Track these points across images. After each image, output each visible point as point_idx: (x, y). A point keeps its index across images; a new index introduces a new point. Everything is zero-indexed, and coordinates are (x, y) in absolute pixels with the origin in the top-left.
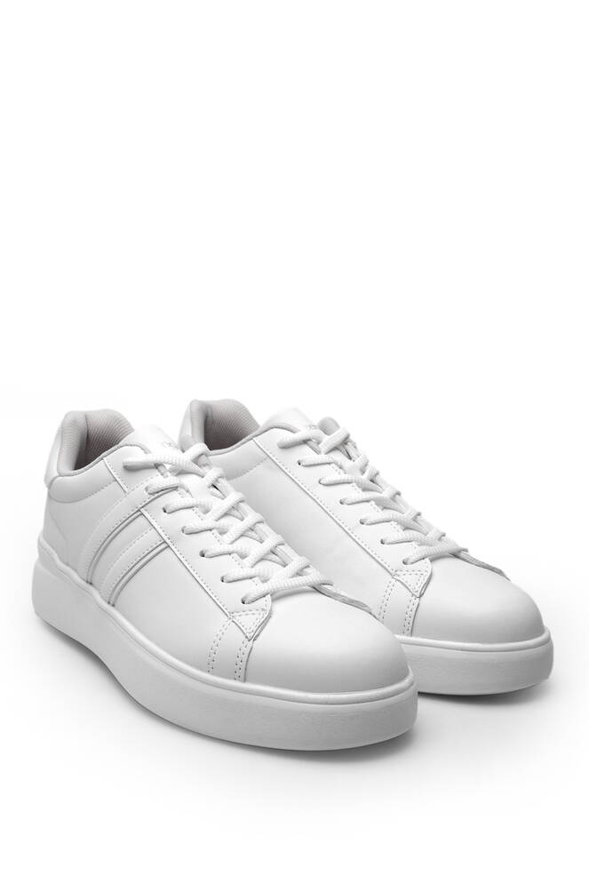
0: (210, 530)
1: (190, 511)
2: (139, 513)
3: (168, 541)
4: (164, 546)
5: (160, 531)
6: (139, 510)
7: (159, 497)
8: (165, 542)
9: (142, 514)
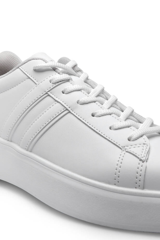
0: (95, 102)
1: (79, 92)
2: (47, 94)
3: (69, 109)
4: (67, 112)
5: (63, 104)
6: (47, 93)
7: (59, 85)
8: (67, 110)
9: (49, 95)
